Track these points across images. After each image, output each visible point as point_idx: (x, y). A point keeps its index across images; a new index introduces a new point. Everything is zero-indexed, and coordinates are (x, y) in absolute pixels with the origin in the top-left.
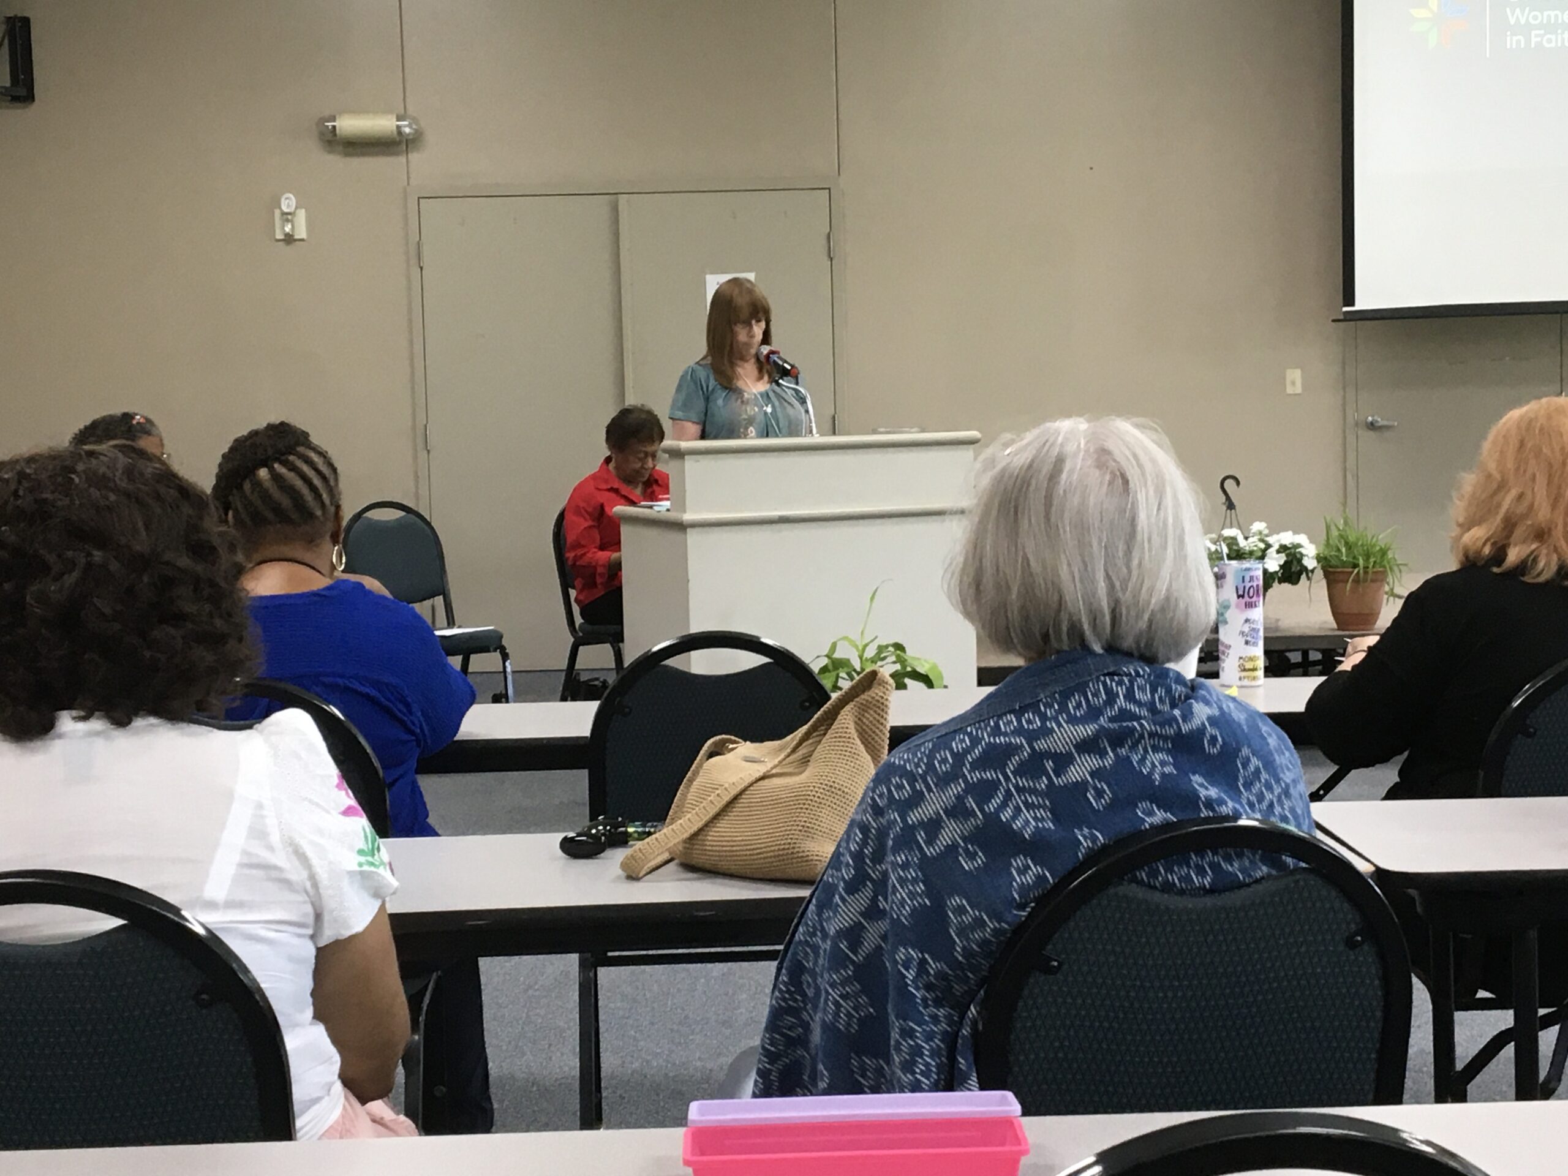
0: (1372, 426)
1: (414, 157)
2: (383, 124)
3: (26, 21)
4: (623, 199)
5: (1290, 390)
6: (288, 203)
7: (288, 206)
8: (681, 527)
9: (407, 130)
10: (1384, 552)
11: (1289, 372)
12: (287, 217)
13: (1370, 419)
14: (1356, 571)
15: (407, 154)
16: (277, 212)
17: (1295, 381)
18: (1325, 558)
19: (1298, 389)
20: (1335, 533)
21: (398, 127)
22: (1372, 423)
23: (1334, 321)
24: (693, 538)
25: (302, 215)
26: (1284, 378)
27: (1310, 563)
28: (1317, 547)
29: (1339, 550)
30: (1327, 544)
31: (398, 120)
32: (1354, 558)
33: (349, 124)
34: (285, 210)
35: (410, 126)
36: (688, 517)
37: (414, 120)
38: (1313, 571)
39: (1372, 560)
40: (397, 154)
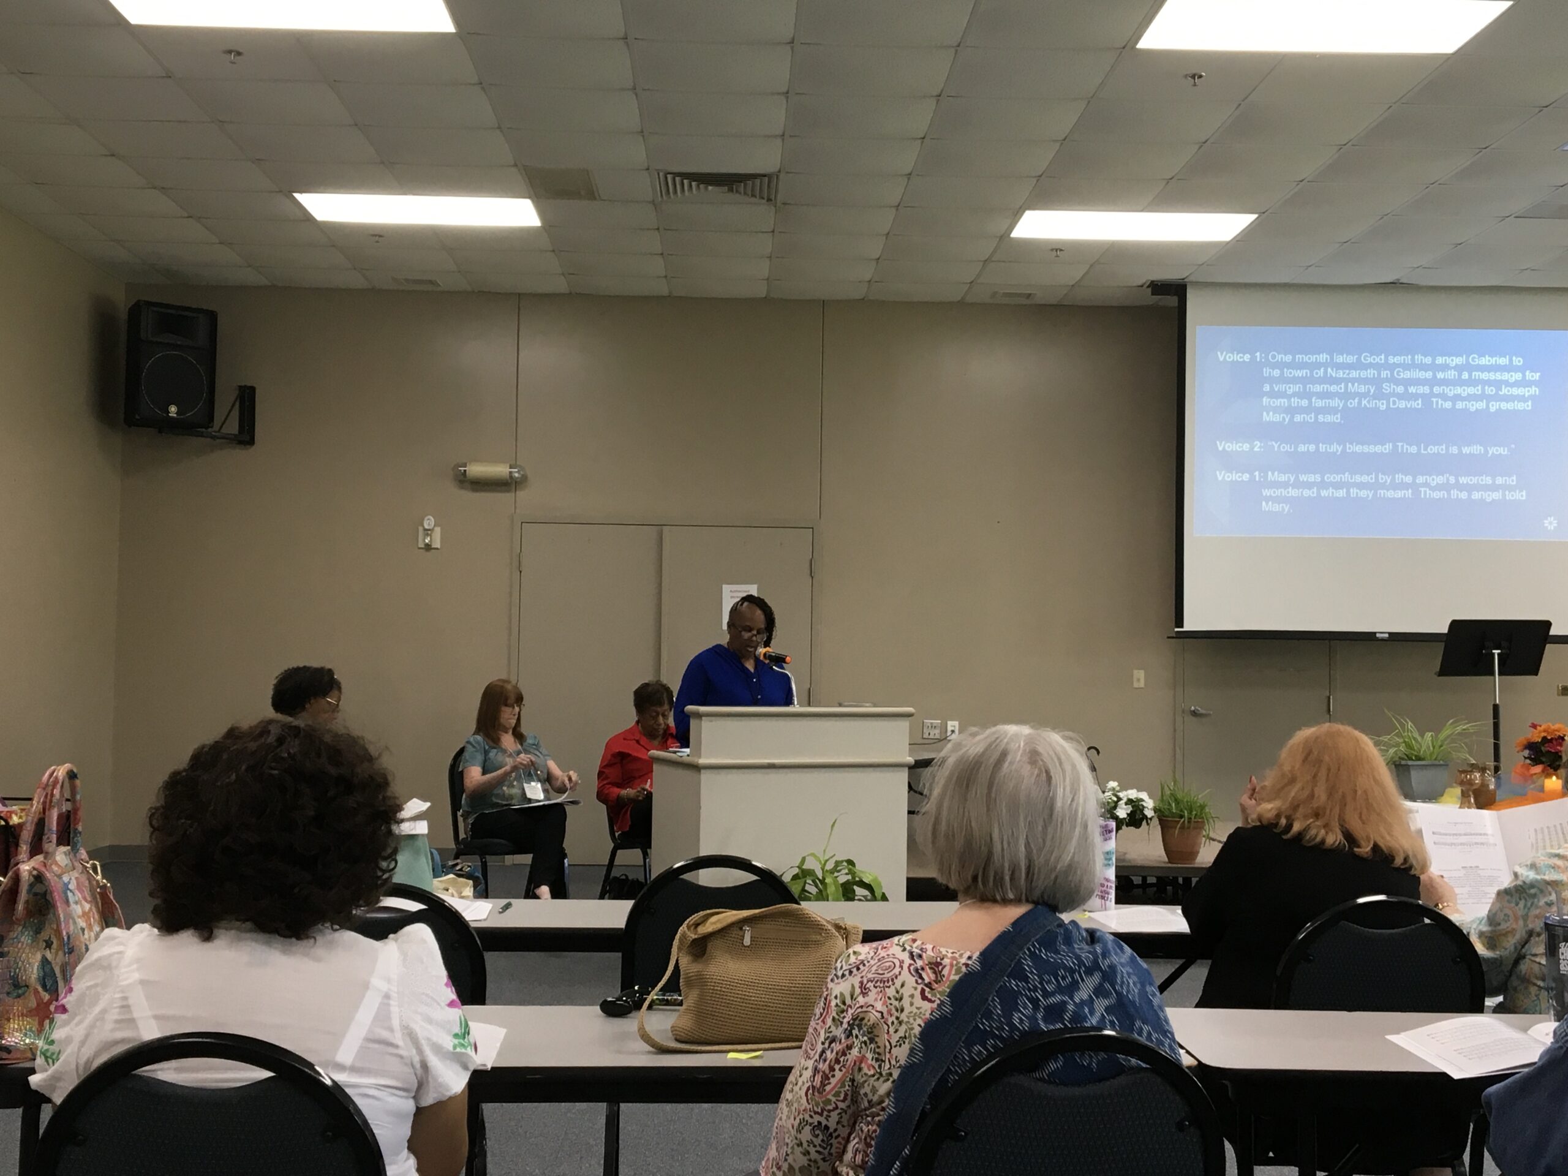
0: (1194, 714)
1: (521, 494)
2: (500, 470)
3: (252, 389)
4: (666, 529)
5: (1136, 685)
6: (429, 522)
7: (429, 524)
8: (697, 768)
9: (516, 475)
10: (1202, 807)
11: (1135, 672)
12: (428, 532)
13: (1193, 708)
14: (1183, 820)
15: (516, 491)
16: (421, 529)
17: (1140, 677)
18: (1160, 810)
19: (1142, 684)
20: (1168, 792)
21: (511, 472)
22: (1194, 711)
23: (1168, 638)
24: (705, 776)
25: (438, 530)
26: (1132, 676)
27: (1149, 813)
28: (1154, 802)
29: (1170, 804)
30: (1162, 800)
31: (511, 468)
32: (1181, 811)
33: (476, 470)
34: (426, 527)
35: (518, 472)
36: (702, 761)
37: (521, 468)
38: (1151, 819)
39: (1194, 813)
40: (508, 491)
